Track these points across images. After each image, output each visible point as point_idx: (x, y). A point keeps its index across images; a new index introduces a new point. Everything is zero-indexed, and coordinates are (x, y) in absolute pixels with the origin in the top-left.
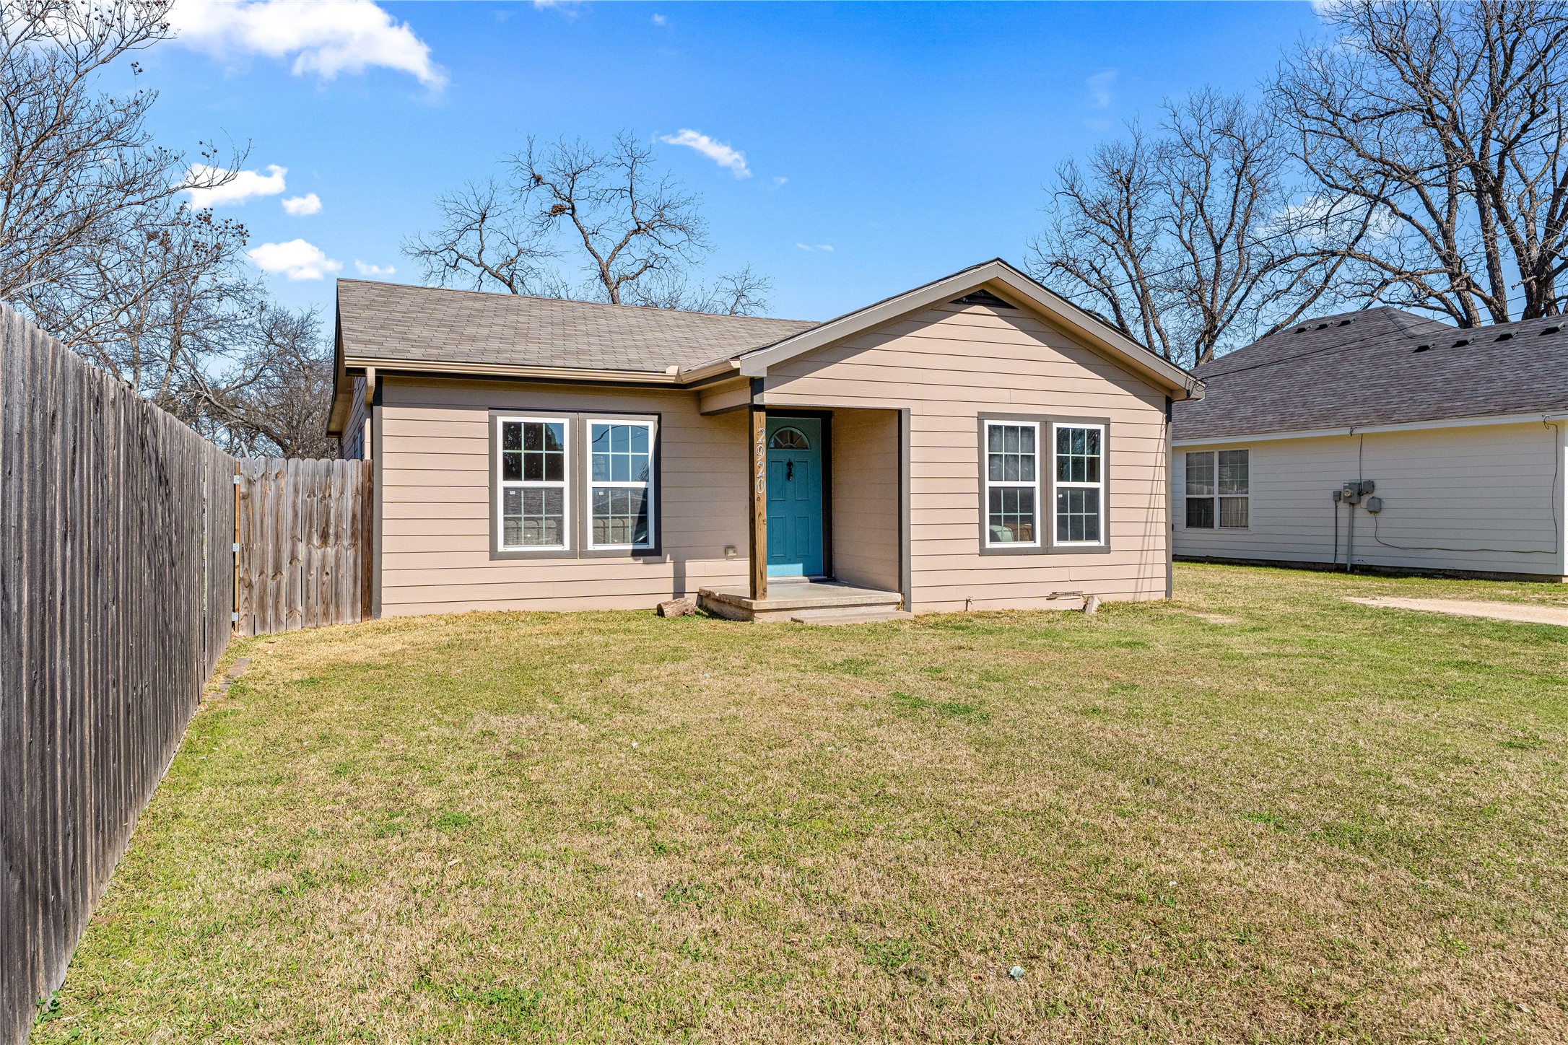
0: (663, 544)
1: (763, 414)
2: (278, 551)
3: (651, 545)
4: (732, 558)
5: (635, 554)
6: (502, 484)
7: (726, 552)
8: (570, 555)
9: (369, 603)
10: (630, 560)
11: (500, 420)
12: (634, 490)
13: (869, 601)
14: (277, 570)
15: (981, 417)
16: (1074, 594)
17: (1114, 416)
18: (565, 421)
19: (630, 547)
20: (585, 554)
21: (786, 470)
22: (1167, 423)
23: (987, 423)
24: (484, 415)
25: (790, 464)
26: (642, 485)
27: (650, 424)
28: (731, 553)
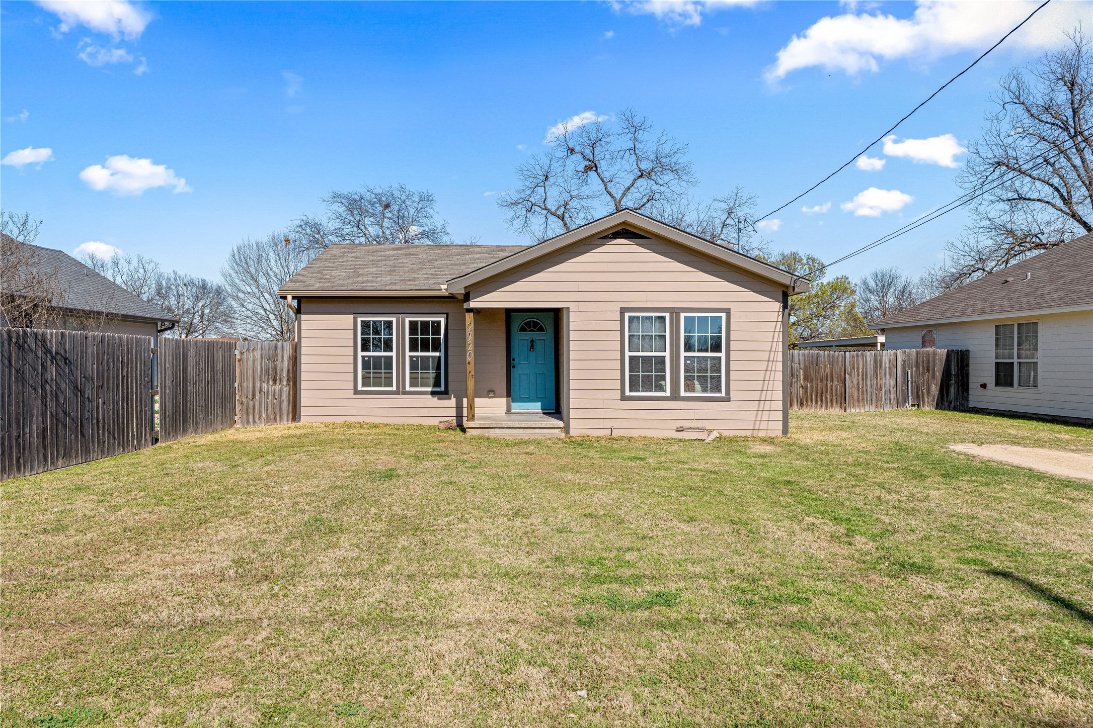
0: (450, 388)
1: (472, 314)
2: (254, 387)
3: (443, 389)
4: (492, 397)
5: (433, 393)
6: (360, 354)
7: (488, 394)
8: (396, 393)
9: (295, 416)
10: (430, 397)
11: (359, 320)
12: (433, 357)
13: (540, 426)
14: (254, 396)
15: (623, 311)
16: (698, 428)
17: (733, 307)
18: (394, 320)
19: (430, 389)
20: (405, 393)
21: (530, 344)
22: (784, 310)
23: (627, 315)
24: (351, 317)
25: (532, 341)
26: (437, 354)
27: (442, 320)
28: (491, 395)
